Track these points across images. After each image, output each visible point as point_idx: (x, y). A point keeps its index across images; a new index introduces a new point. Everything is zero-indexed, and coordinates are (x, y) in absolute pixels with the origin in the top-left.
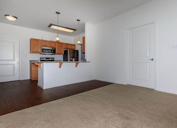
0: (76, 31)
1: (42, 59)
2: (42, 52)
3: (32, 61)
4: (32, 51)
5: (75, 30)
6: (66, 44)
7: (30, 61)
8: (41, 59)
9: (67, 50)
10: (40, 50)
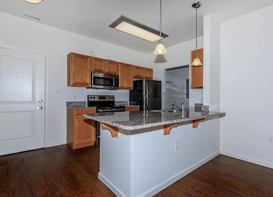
0: (166, 38)
1: (93, 100)
2: (94, 84)
3: (71, 103)
4: (73, 83)
5: (164, 36)
6: (137, 68)
7: (68, 104)
8: (90, 100)
9: (142, 81)
10: (88, 81)
